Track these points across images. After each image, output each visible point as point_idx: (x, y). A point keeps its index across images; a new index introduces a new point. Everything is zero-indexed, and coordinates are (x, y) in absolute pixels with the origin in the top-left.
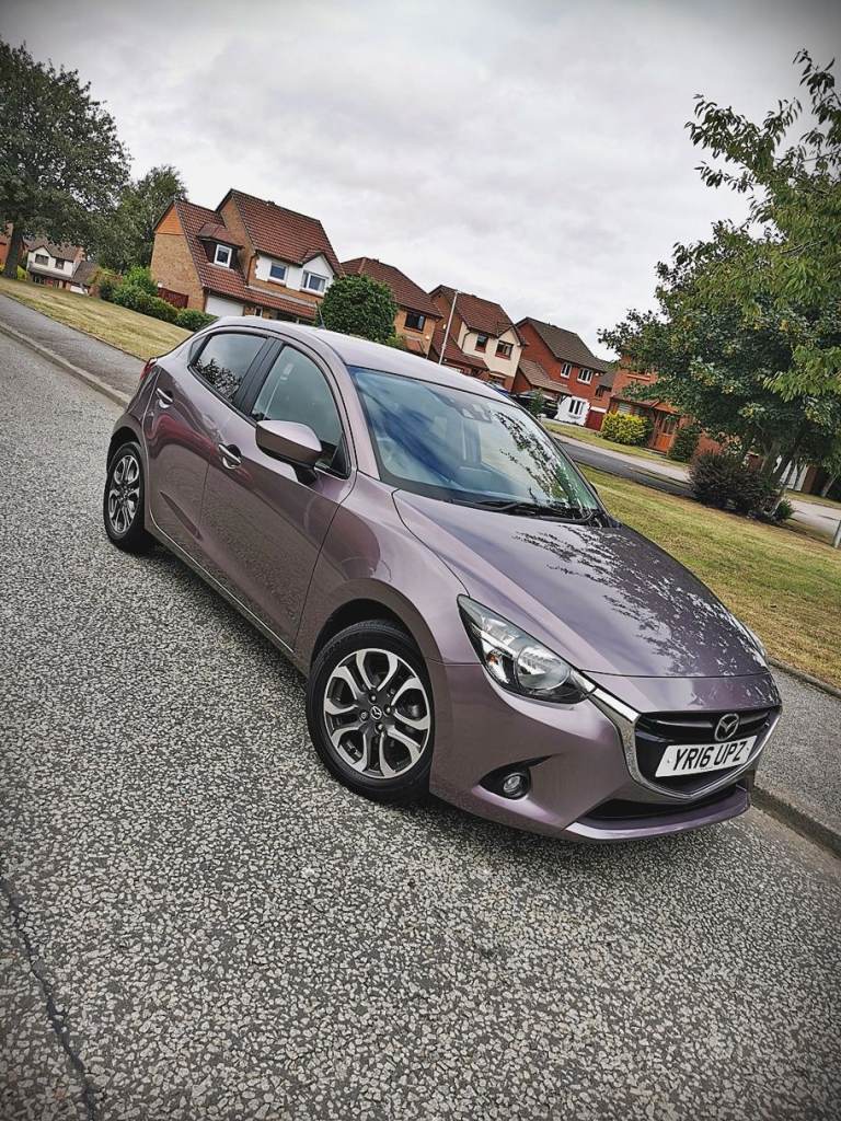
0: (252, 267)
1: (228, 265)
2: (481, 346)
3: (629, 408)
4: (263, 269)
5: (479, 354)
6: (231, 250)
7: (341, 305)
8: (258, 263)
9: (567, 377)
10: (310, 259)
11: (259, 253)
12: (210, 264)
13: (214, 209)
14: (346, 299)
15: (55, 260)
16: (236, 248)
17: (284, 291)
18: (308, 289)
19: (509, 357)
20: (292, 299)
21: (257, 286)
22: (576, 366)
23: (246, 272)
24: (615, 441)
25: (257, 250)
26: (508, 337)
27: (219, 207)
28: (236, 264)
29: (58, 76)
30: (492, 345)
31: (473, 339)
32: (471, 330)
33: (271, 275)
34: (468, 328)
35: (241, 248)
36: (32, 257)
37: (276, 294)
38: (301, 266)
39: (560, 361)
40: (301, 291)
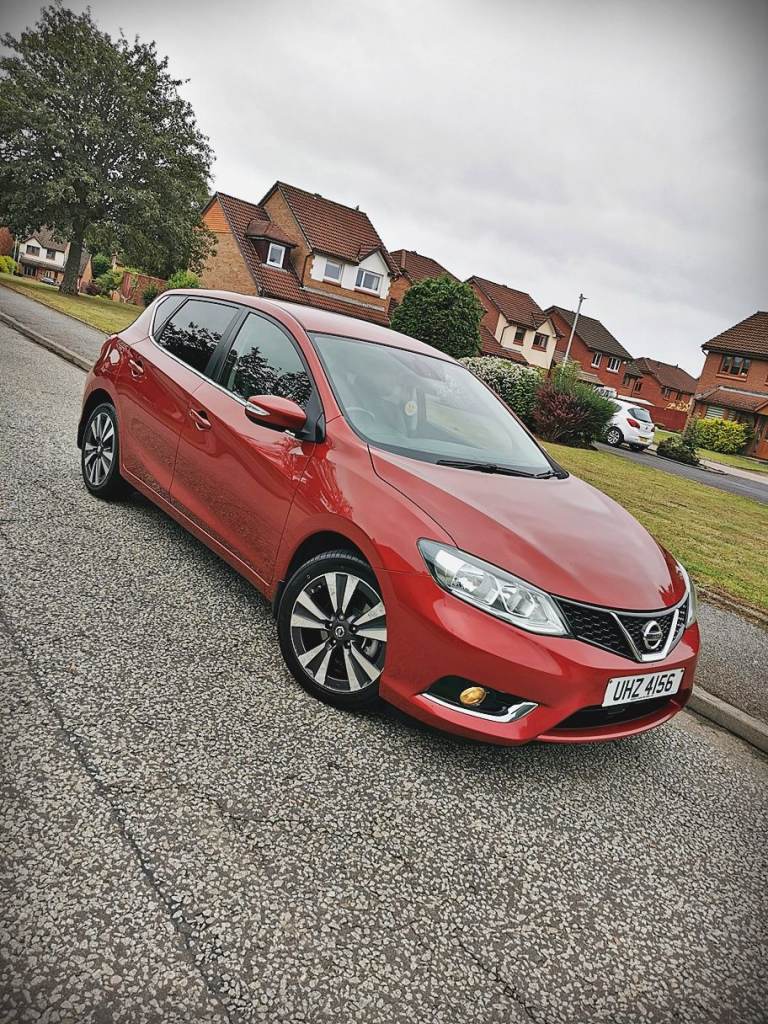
0: (308, 267)
1: (280, 266)
2: (519, 338)
3: (722, 412)
4: (319, 269)
5: (517, 348)
6: (284, 249)
7: (425, 311)
8: (314, 262)
9: (598, 367)
10: (366, 257)
11: (316, 252)
12: (264, 265)
13: (256, 202)
14: (430, 304)
15: (46, 251)
16: (289, 247)
17: (339, 291)
18: (362, 288)
19: (544, 349)
20: (347, 300)
21: (312, 288)
22: (606, 354)
23: (299, 271)
24: (713, 450)
25: (313, 249)
26: (545, 329)
27: (263, 200)
28: (289, 264)
29: (131, 48)
30: (530, 337)
31: (512, 331)
32: (511, 323)
33: (326, 275)
34: (508, 321)
35: (294, 246)
36: (23, 248)
37: (331, 295)
38: (357, 264)
39: (591, 350)
40: (356, 291)
